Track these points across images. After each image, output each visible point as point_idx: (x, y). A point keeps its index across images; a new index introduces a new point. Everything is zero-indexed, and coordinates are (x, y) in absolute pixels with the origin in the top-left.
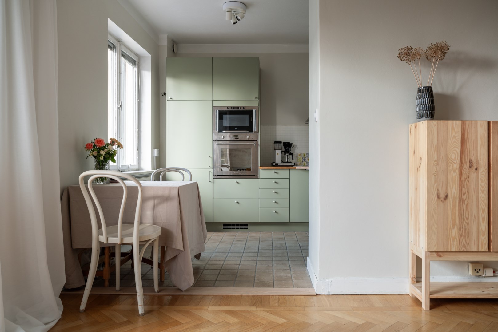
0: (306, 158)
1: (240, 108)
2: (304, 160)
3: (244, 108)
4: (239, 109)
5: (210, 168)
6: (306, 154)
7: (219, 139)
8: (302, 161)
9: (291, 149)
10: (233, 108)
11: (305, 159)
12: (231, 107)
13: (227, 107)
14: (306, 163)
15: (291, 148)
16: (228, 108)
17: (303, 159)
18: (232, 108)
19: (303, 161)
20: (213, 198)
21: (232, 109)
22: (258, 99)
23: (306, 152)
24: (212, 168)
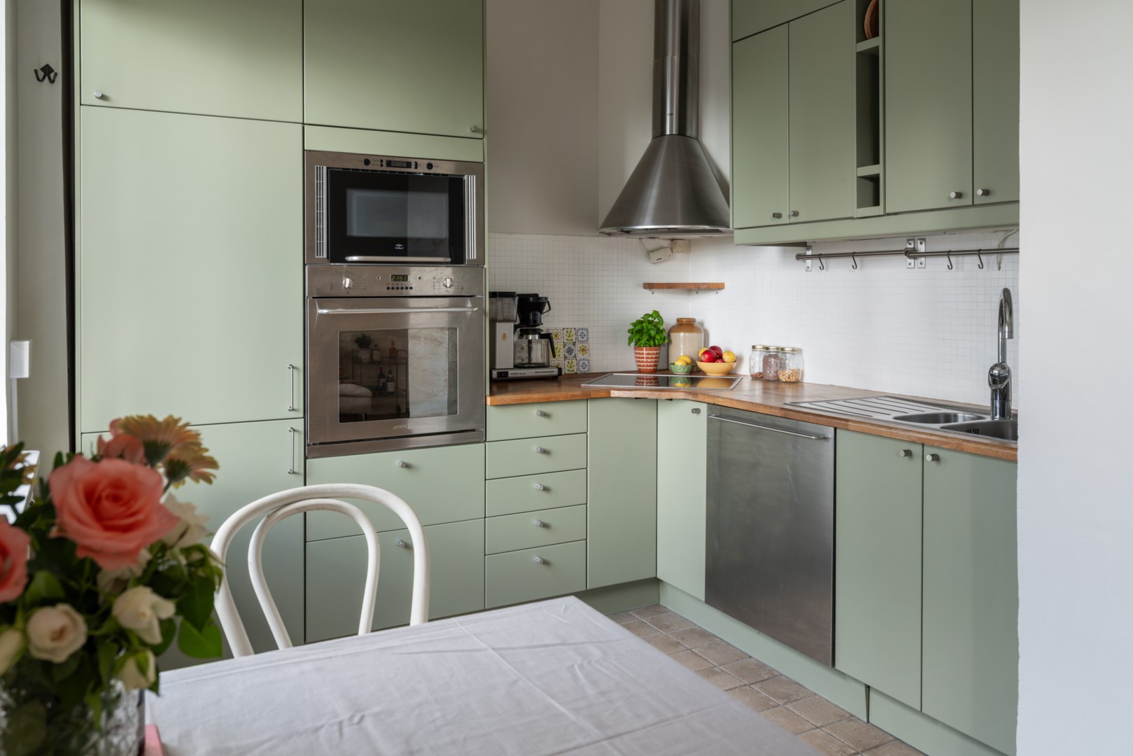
0: (574, 344)
1: (416, 164)
2: (570, 351)
3: (430, 166)
4: (412, 170)
5: (293, 414)
6: (573, 332)
7: (332, 289)
8: (562, 356)
9: (543, 316)
10: (389, 164)
11: (572, 347)
12: (381, 159)
13: (363, 159)
14: (574, 361)
15: (541, 313)
16: (367, 162)
17: (567, 347)
18: (384, 163)
19: (567, 355)
20: (305, 542)
21: (385, 168)
22: (481, 136)
23: (573, 327)
24: (302, 415)
